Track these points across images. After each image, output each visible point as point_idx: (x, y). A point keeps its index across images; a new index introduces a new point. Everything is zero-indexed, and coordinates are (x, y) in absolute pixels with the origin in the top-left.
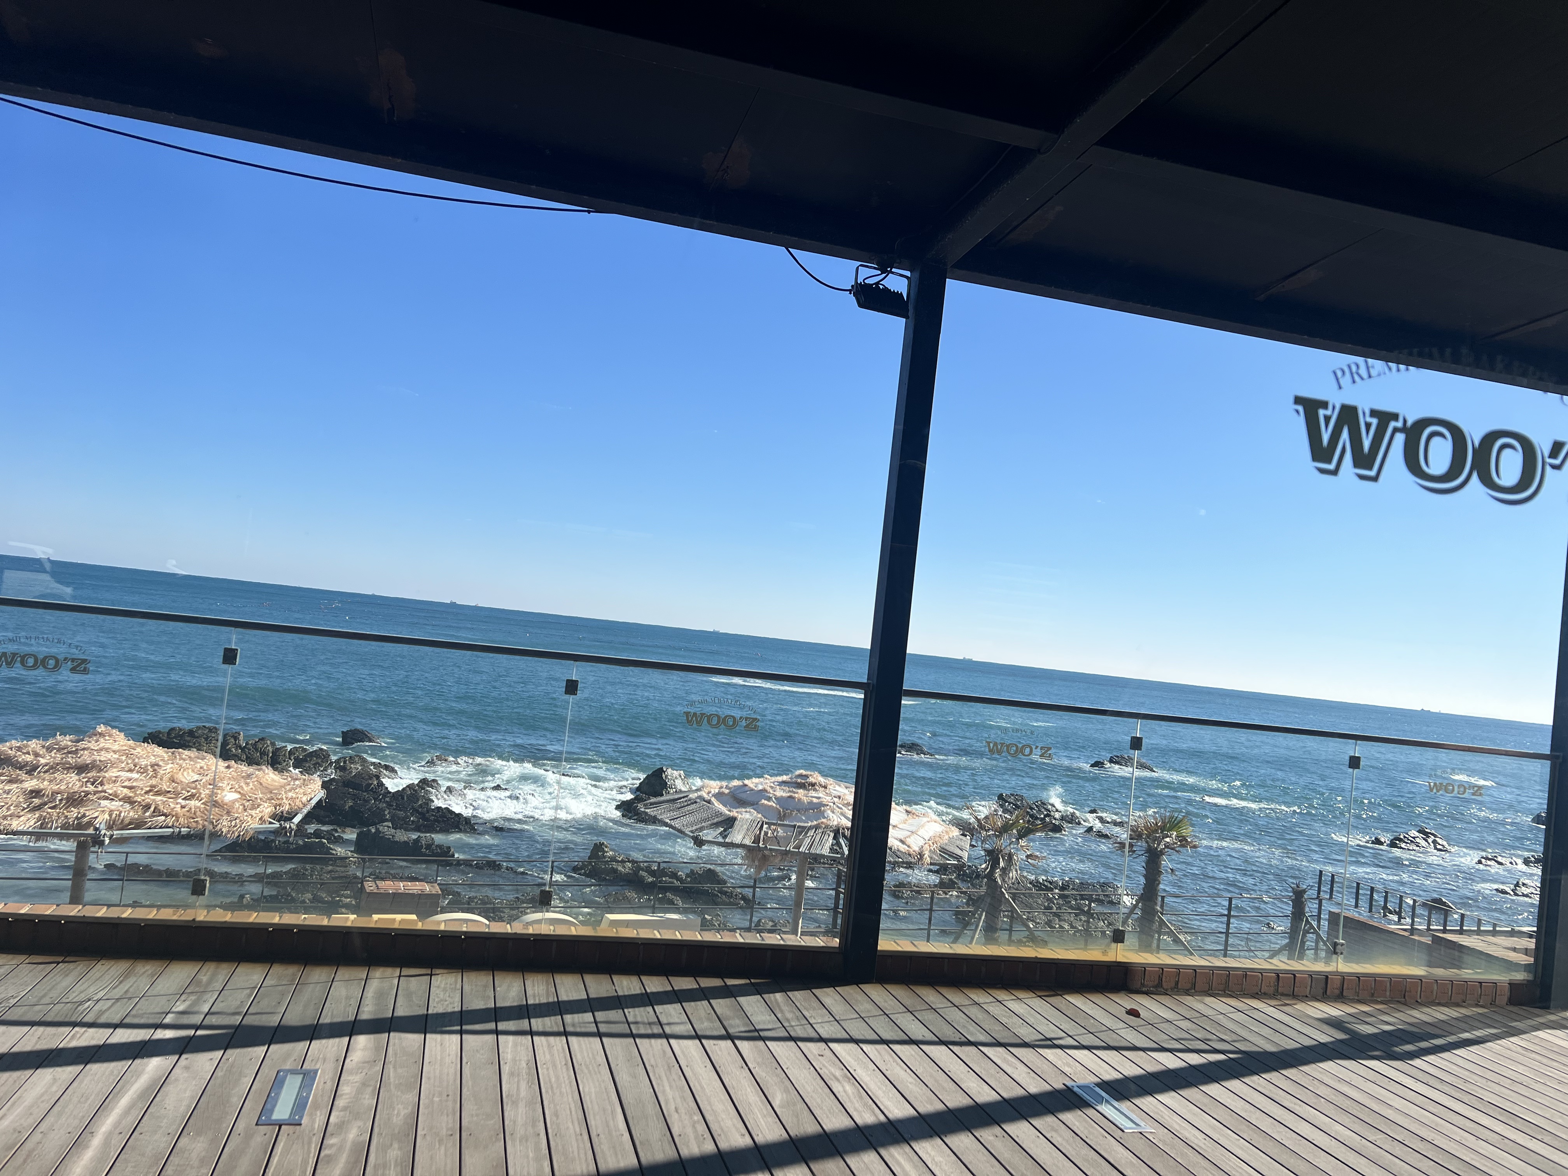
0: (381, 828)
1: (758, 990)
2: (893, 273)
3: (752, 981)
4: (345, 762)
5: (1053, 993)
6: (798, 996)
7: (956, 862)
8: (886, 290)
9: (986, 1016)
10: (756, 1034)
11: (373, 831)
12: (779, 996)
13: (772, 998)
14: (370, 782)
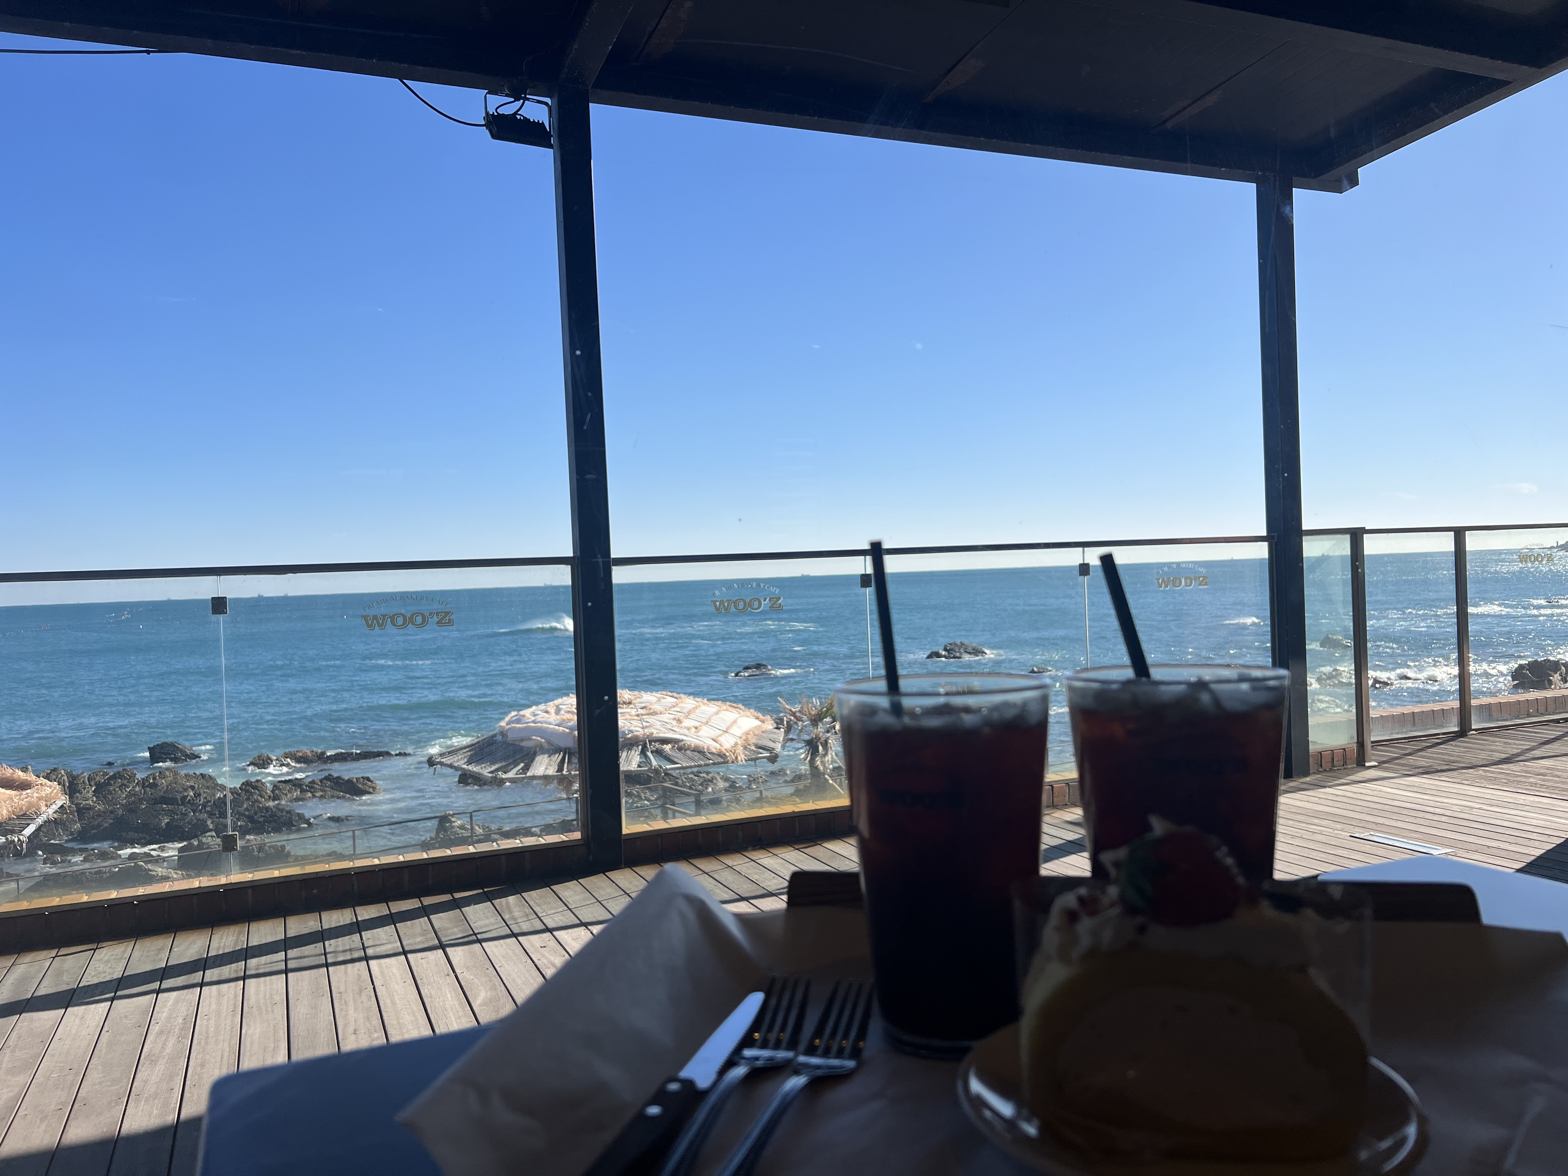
0: (204, 840)
1: (488, 897)
2: (528, 99)
3: (485, 890)
4: (154, 779)
5: (813, 844)
6: (534, 896)
7: (768, 755)
8: (527, 120)
9: (737, 876)
10: (474, 938)
11: (196, 843)
12: (511, 899)
13: (504, 903)
14: (186, 794)
